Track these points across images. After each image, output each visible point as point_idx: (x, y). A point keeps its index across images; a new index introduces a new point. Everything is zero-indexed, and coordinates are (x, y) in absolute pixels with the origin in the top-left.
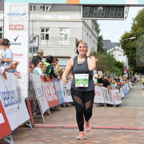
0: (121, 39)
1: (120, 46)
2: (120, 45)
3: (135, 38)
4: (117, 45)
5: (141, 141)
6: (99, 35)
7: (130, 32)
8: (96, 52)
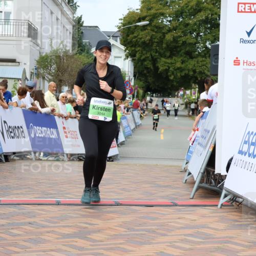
0: (120, 25)
1: (118, 39)
2: (117, 37)
3: (148, 22)
4: (113, 36)
5: (153, 227)
6: (75, 15)
7: (137, 10)
8: (69, 50)
